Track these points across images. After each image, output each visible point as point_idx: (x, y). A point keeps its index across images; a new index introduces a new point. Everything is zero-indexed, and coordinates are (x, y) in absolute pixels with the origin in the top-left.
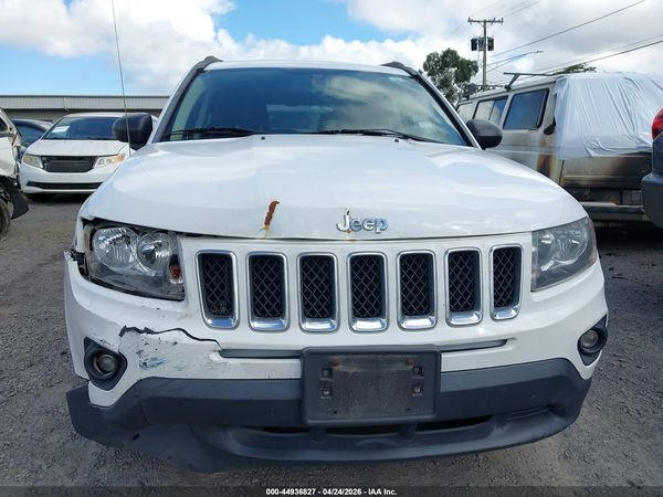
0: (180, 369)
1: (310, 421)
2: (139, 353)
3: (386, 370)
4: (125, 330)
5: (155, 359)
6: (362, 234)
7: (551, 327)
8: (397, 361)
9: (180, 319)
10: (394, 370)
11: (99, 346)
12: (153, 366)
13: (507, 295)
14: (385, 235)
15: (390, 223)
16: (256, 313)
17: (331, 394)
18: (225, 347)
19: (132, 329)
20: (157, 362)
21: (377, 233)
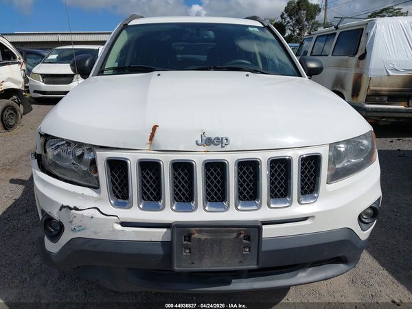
0: (96, 233)
1: (176, 268)
2: (71, 222)
3: (226, 237)
4: (62, 207)
5: (80, 226)
6: (212, 147)
7: (340, 208)
8: (233, 232)
9: (96, 201)
10: (230, 237)
11: (49, 216)
12: (79, 231)
13: (310, 187)
14: (227, 148)
15: (231, 140)
16: (143, 198)
17: (190, 252)
18: (123, 220)
19: (66, 207)
20: (82, 228)
21: (222, 147)
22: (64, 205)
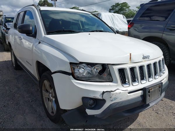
0: (121, 99)
2: (111, 97)
5: (115, 98)
6: (146, 59)
10: (157, 88)
15: (150, 56)
17: (149, 96)
19: (107, 91)
20: (115, 99)
21: (149, 59)
22: (105, 91)
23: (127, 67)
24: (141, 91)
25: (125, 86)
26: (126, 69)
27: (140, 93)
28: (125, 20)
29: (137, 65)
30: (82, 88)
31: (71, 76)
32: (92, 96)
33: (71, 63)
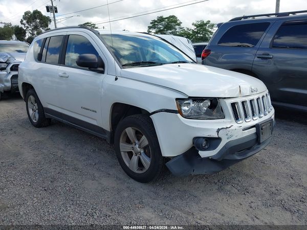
2: (227, 134)
19: (222, 128)
20: (231, 136)
22: (220, 128)
23: (239, 100)
24: (255, 128)
25: (239, 122)
26: (238, 103)
27: (254, 130)
28: (191, 46)
29: (248, 99)
30: (193, 127)
31: (179, 115)
32: (206, 135)
33: (177, 99)
